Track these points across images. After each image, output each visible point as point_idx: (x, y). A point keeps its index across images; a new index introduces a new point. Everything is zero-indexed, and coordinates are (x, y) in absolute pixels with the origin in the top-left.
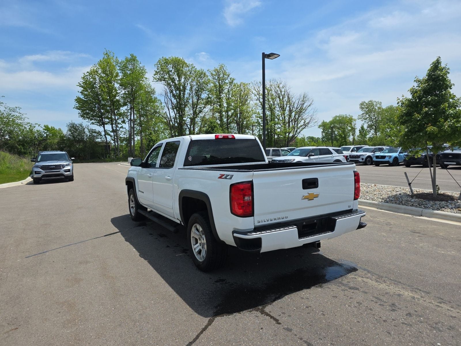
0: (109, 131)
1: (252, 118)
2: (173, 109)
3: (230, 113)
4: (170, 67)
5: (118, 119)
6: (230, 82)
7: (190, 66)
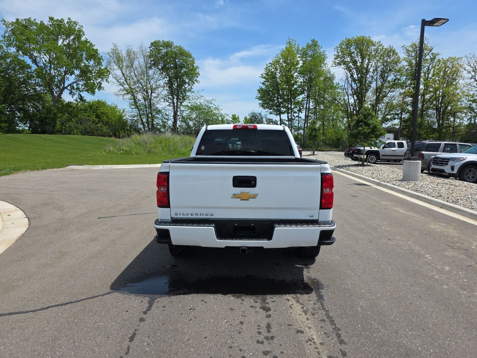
0: (285, 120)
1: (461, 102)
2: (353, 95)
3: (427, 97)
4: (353, 49)
5: (294, 108)
6: (432, 58)
7: (377, 44)
